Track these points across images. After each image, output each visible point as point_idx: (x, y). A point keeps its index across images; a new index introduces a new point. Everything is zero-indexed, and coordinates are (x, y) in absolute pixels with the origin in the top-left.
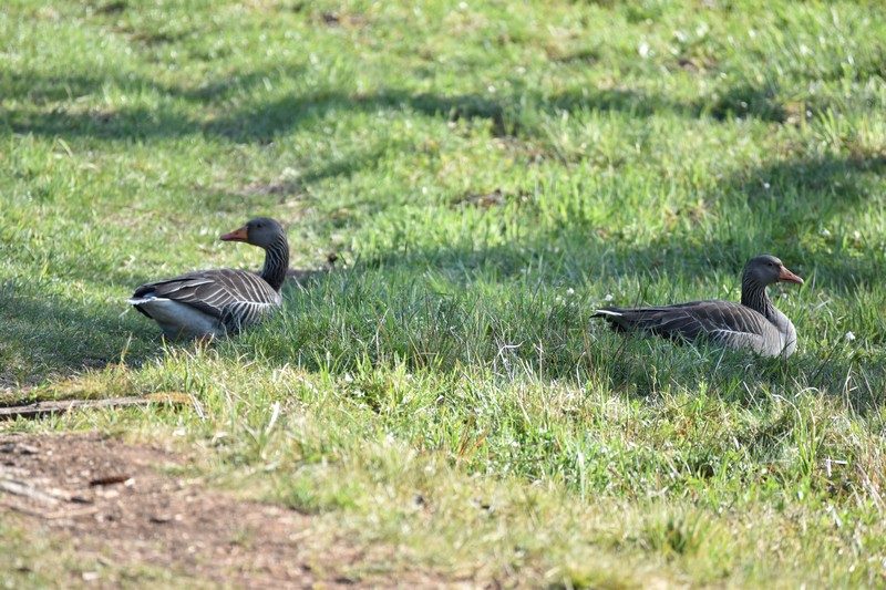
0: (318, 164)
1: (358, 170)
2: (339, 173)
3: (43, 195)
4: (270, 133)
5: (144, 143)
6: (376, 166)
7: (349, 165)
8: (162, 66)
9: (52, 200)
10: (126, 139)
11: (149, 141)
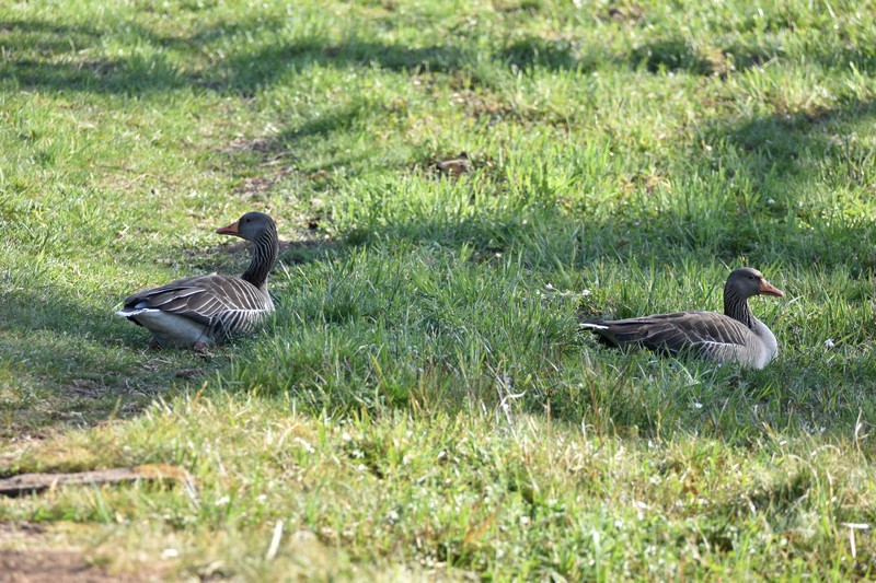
0: (297, 121)
1: (333, 128)
2: (316, 132)
3: (45, 159)
4: (253, 87)
5: (139, 98)
6: (350, 125)
7: (325, 124)
8: (156, 16)
9: (52, 163)
10: (122, 93)
11: (143, 95)
